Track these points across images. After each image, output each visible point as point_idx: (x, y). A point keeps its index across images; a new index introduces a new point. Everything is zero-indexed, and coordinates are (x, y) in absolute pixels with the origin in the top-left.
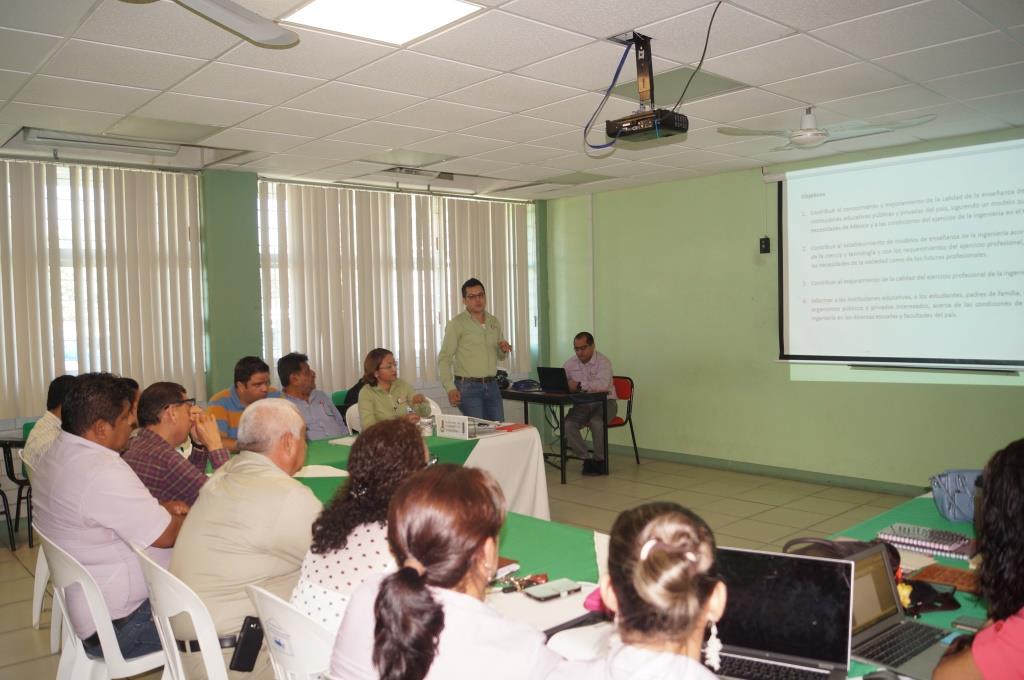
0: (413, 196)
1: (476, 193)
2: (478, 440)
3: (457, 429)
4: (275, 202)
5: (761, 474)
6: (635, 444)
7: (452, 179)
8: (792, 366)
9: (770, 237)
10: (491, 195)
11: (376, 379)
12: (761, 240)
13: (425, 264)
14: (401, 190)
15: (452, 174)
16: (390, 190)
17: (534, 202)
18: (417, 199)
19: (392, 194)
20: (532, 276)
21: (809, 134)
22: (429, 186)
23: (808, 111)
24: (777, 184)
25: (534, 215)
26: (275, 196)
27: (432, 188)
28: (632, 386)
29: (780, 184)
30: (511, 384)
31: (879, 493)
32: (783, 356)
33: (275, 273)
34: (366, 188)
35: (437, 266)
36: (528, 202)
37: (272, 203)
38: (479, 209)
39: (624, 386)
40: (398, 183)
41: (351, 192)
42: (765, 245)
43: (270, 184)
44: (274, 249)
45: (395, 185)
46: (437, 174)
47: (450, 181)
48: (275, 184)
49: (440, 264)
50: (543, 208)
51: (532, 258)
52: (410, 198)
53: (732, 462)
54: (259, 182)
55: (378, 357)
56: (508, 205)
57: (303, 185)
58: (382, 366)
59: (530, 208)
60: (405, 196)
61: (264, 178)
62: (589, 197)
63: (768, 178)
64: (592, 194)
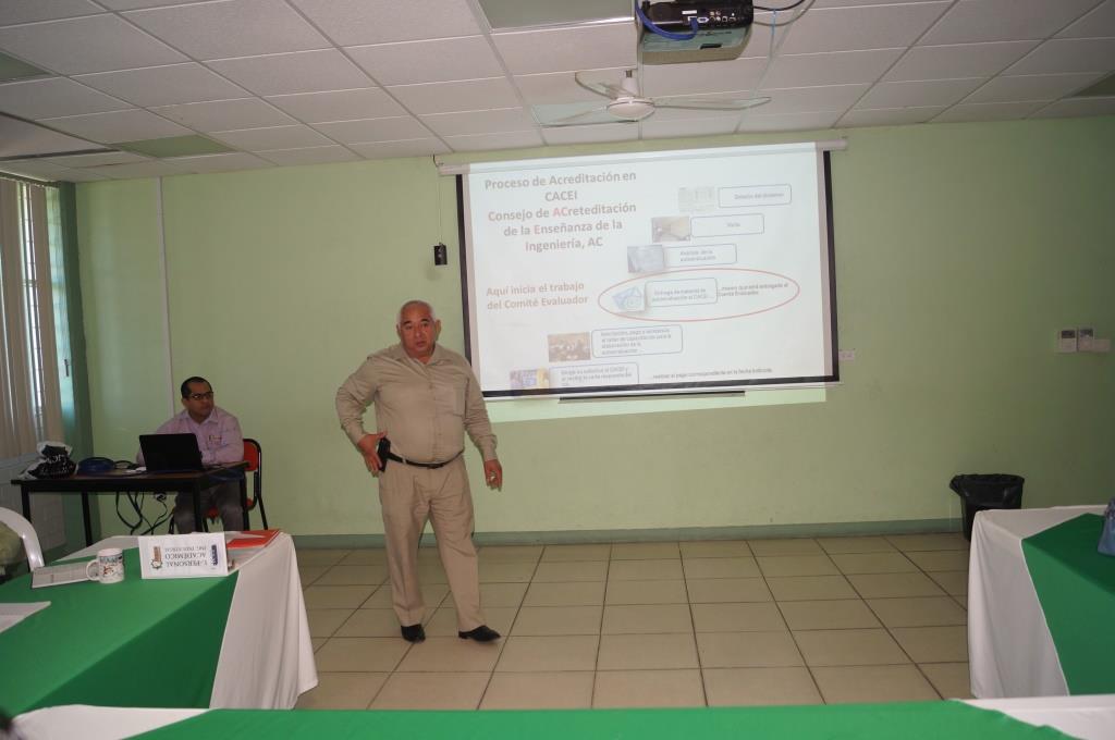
2: (237, 572)
3: (198, 559)
9: (446, 244)
12: (434, 248)
17: (56, 184)
20: (59, 299)
23: (630, 74)
24: (455, 177)
25: (57, 204)
28: (259, 450)
29: (459, 178)
36: (49, 184)
42: (440, 255)
50: (69, 193)
51: (57, 273)
59: (50, 192)
62: (158, 180)
63: (446, 169)
64: (161, 178)
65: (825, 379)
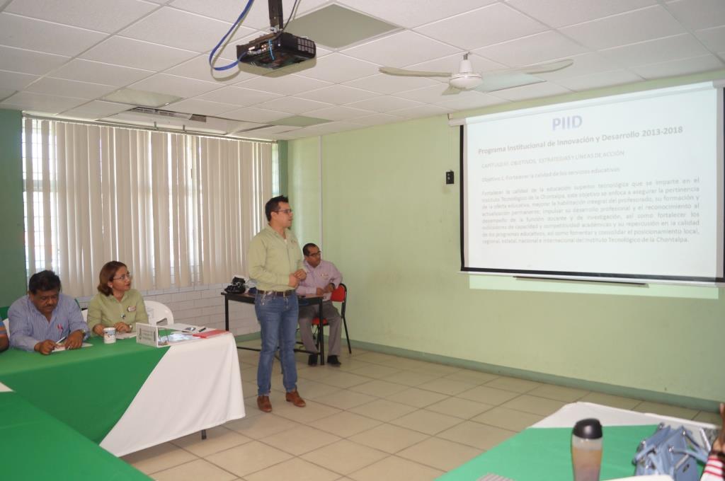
0: (169, 135)
1: (227, 134)
2: (170, 347)
3: (150, 337)
4: (40, 136)
5: (447, 365)
6: (348, 337)
7: (205, 121)
8: (471, 276)
9: (453, 170)
10: (238, 135)
11: (109, 288)
12: (447, 173)
13: (180, 191)
14: (158, 129)
15: (205, 116)
16: (148, 128)
17: (277, 142)
18: (173, 137)
19: (150, 132)
21: (466, 76)
22: (184, 126)
23: (466, 57)
24: (459, 128)
25: (277, 154)
26: (40, 131)
27: (186, 128)
28: (346, 290)
29: (462, 127)
30: (247, 290)
31: (538, 382)
32: (464, 269)
33: (38, 197)
34: (126, 127)
35: (190, 192)
36: (273, 142)
37: (37, 137)
38: (228, 148)
39: (339, 292)
40: (155, 123)
41: (111, 130)
42: (450, 178)
43: (34, 122)
44: (38, 176)
45: (153, 125)
46: (190, 116)
47: (202, 123)
48: (40, 121)
49: (193, 190)
50: (284, 147)
52: (167, 135)
53: (426, 354)
54: (24, 120)
55: (111, 269)
56: (255, 144)
57: (66, 123)
58: (115, 277)
59: (275, 146)
60: (162, 134)
61: (28, 116)
62: (319, 137)
63: (452, 123)
64: (321, 136)
65: (718, 280)
